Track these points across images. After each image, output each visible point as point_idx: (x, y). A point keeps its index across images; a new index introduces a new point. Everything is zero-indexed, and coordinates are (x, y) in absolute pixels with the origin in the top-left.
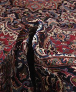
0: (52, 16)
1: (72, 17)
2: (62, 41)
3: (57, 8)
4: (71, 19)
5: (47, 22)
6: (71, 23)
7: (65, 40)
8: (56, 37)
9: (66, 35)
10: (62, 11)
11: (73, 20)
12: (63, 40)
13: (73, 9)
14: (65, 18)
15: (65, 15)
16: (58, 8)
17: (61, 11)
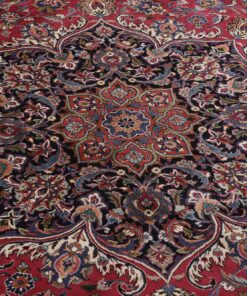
0: (71, 74)
1: (25, 77)
2: (35, 24)
3: (65, 98)
4: (26, 74)
5: (76, 58)
6: (25, 63)
7: (29, 27)
8: (49, 31)
9: (29, 36)
10: (51, 92)
11: (21, 70)
12: (32, 25)
13: (27, 99)
14: (40, 75)
15: (41, 80)
16: (62, 98)
17: (53, 90)
